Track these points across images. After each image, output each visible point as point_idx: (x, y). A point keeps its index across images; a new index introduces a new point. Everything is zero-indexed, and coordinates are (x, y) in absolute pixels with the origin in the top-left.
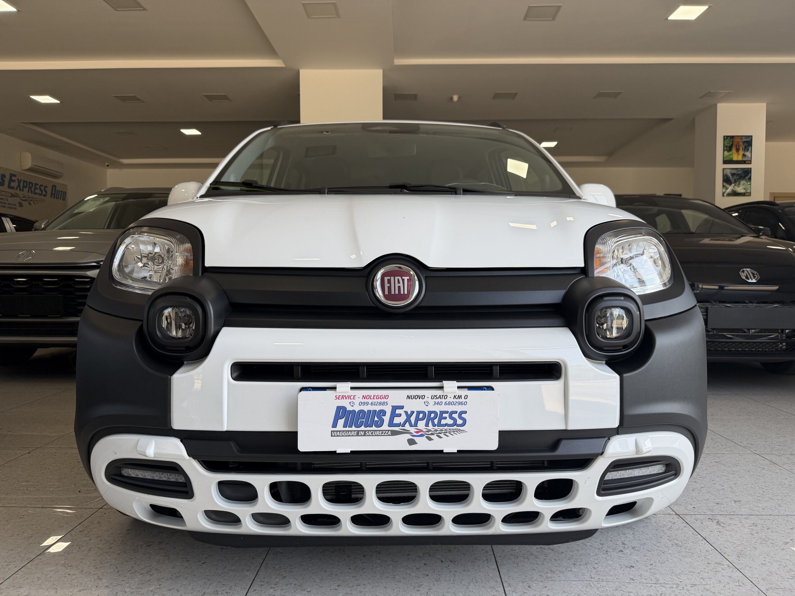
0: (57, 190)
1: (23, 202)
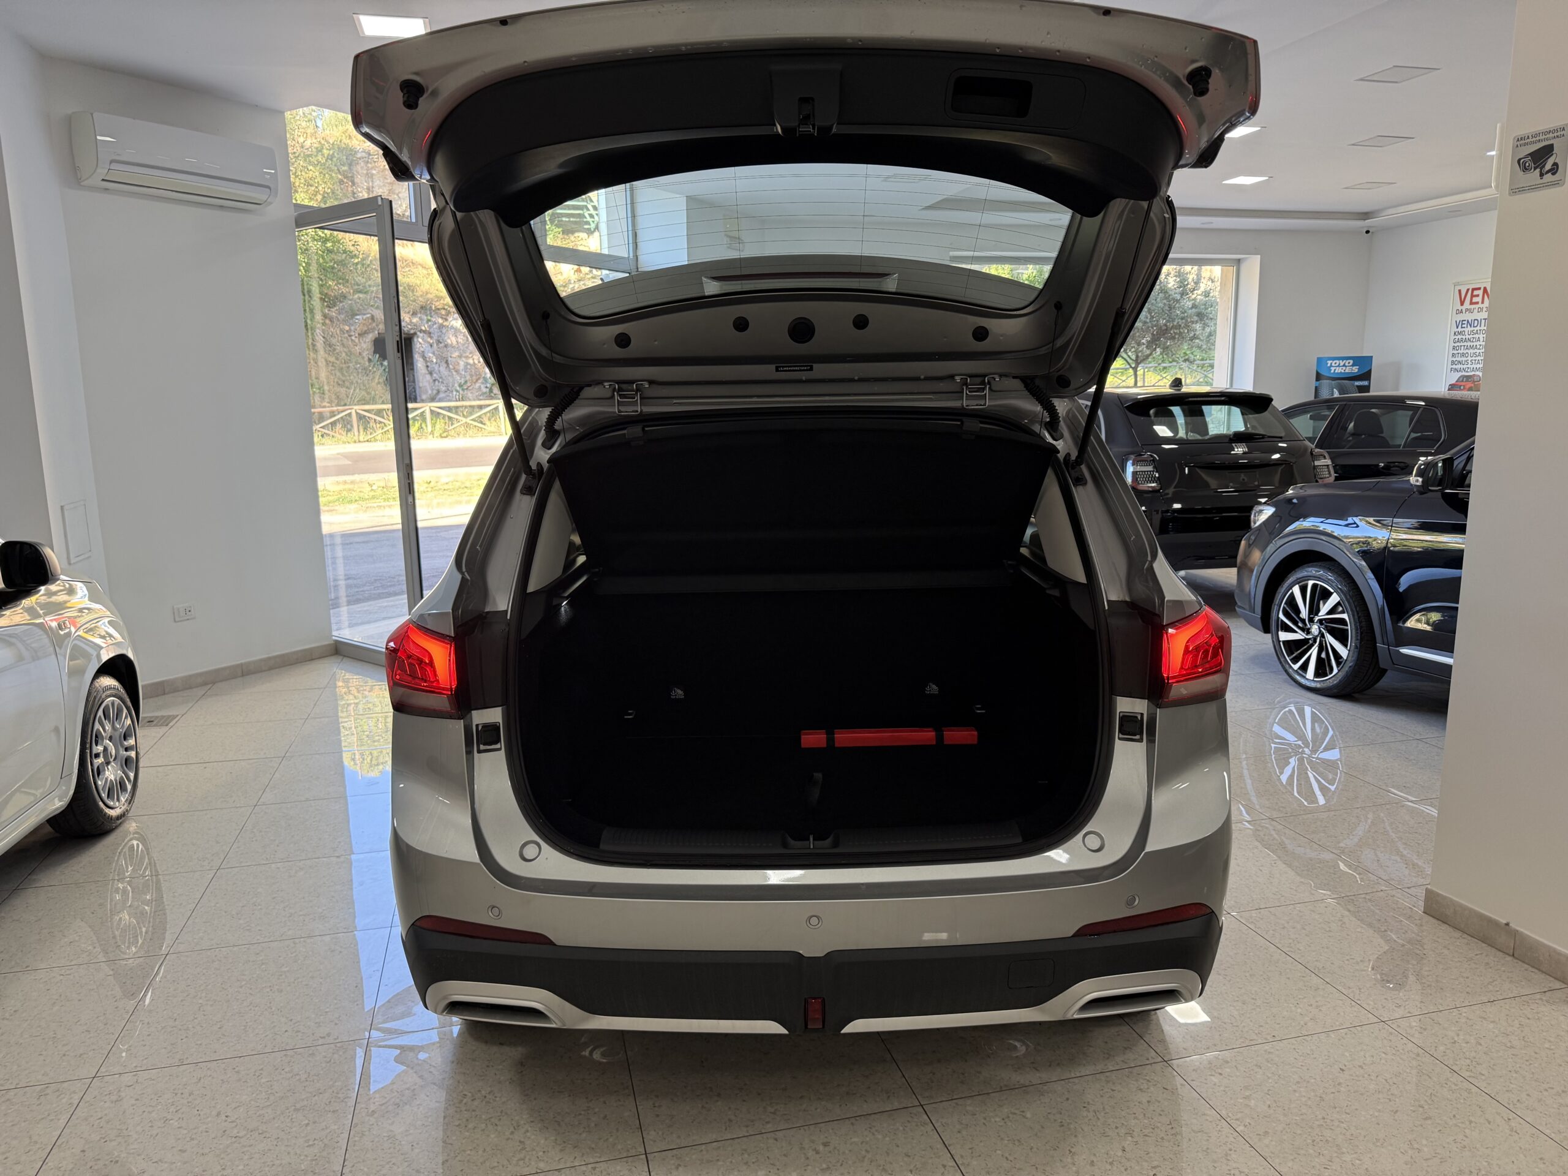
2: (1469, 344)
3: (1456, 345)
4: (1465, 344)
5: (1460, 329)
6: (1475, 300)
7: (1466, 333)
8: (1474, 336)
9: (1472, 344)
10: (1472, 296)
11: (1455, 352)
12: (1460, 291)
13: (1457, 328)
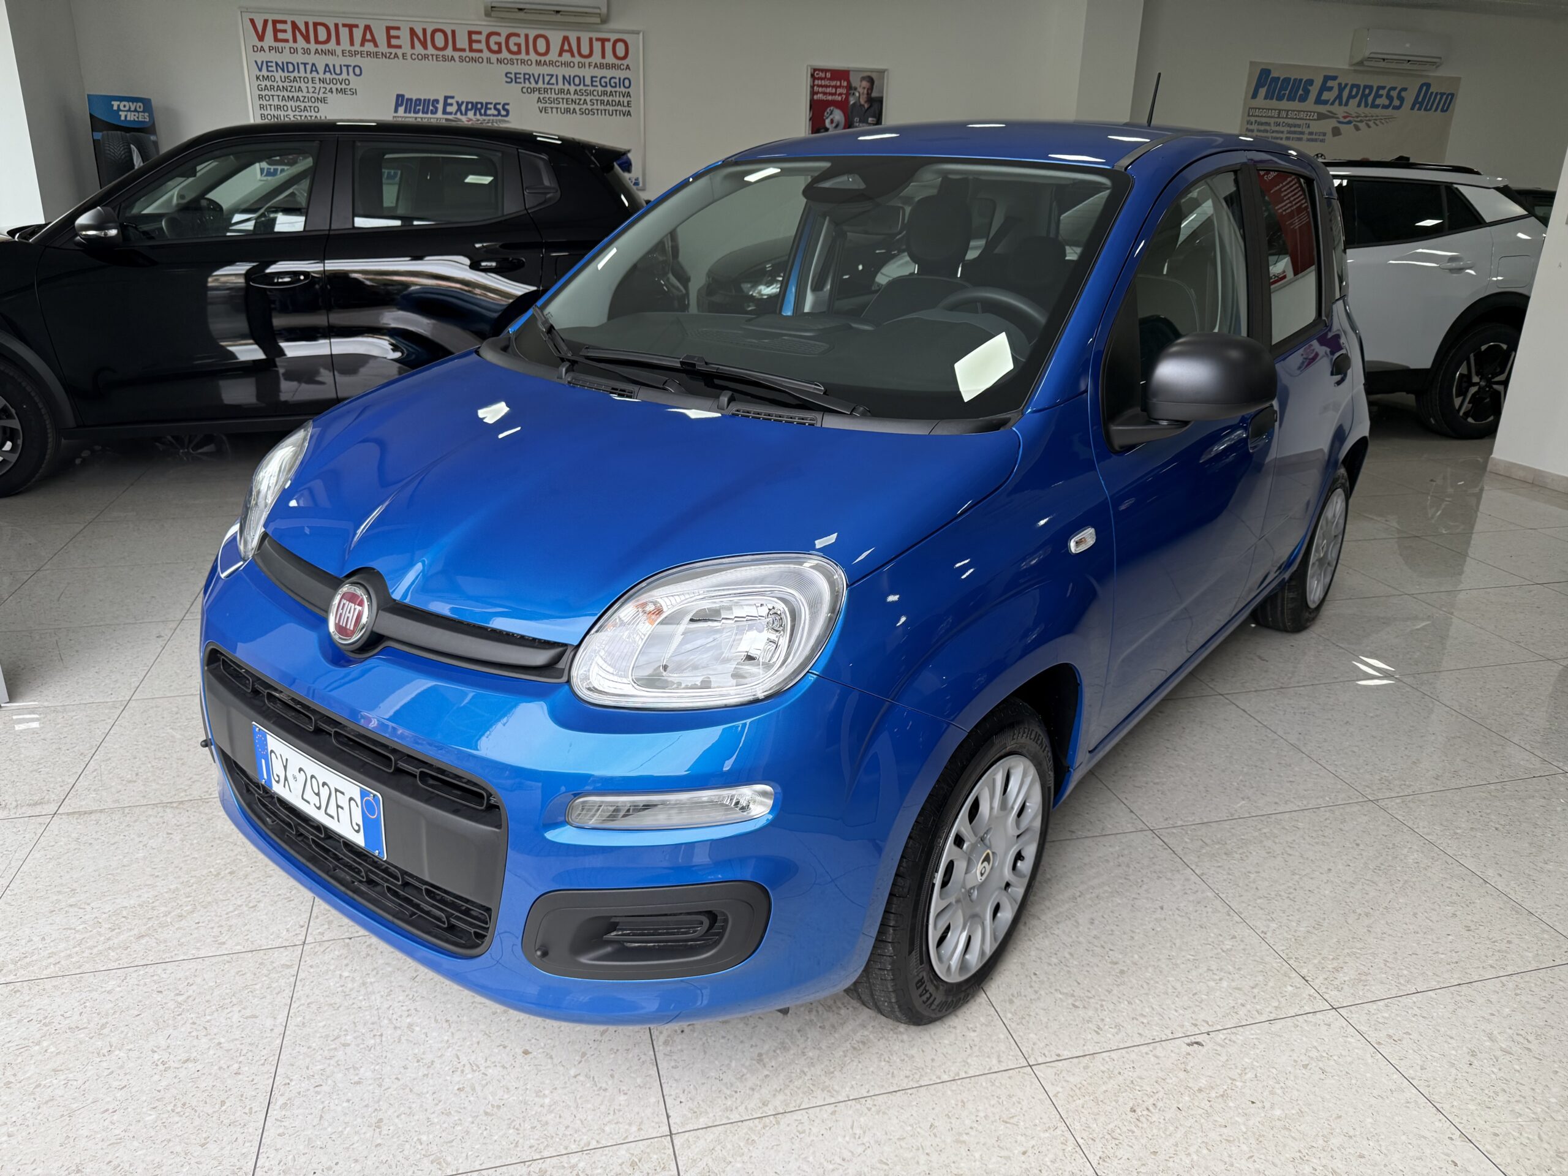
0: (1432, 93)
1: (1342, 127)
2: (286, 94)
3: (263, 93)
4: (279, 93)
5: (264, 72)
6: (280, 36)
7: (278, 79)
8: (291, 84)
9: (291, 95)
10: (276, 31)
11: (265, 103)
12: (252, 21)
13: (260, 70)
